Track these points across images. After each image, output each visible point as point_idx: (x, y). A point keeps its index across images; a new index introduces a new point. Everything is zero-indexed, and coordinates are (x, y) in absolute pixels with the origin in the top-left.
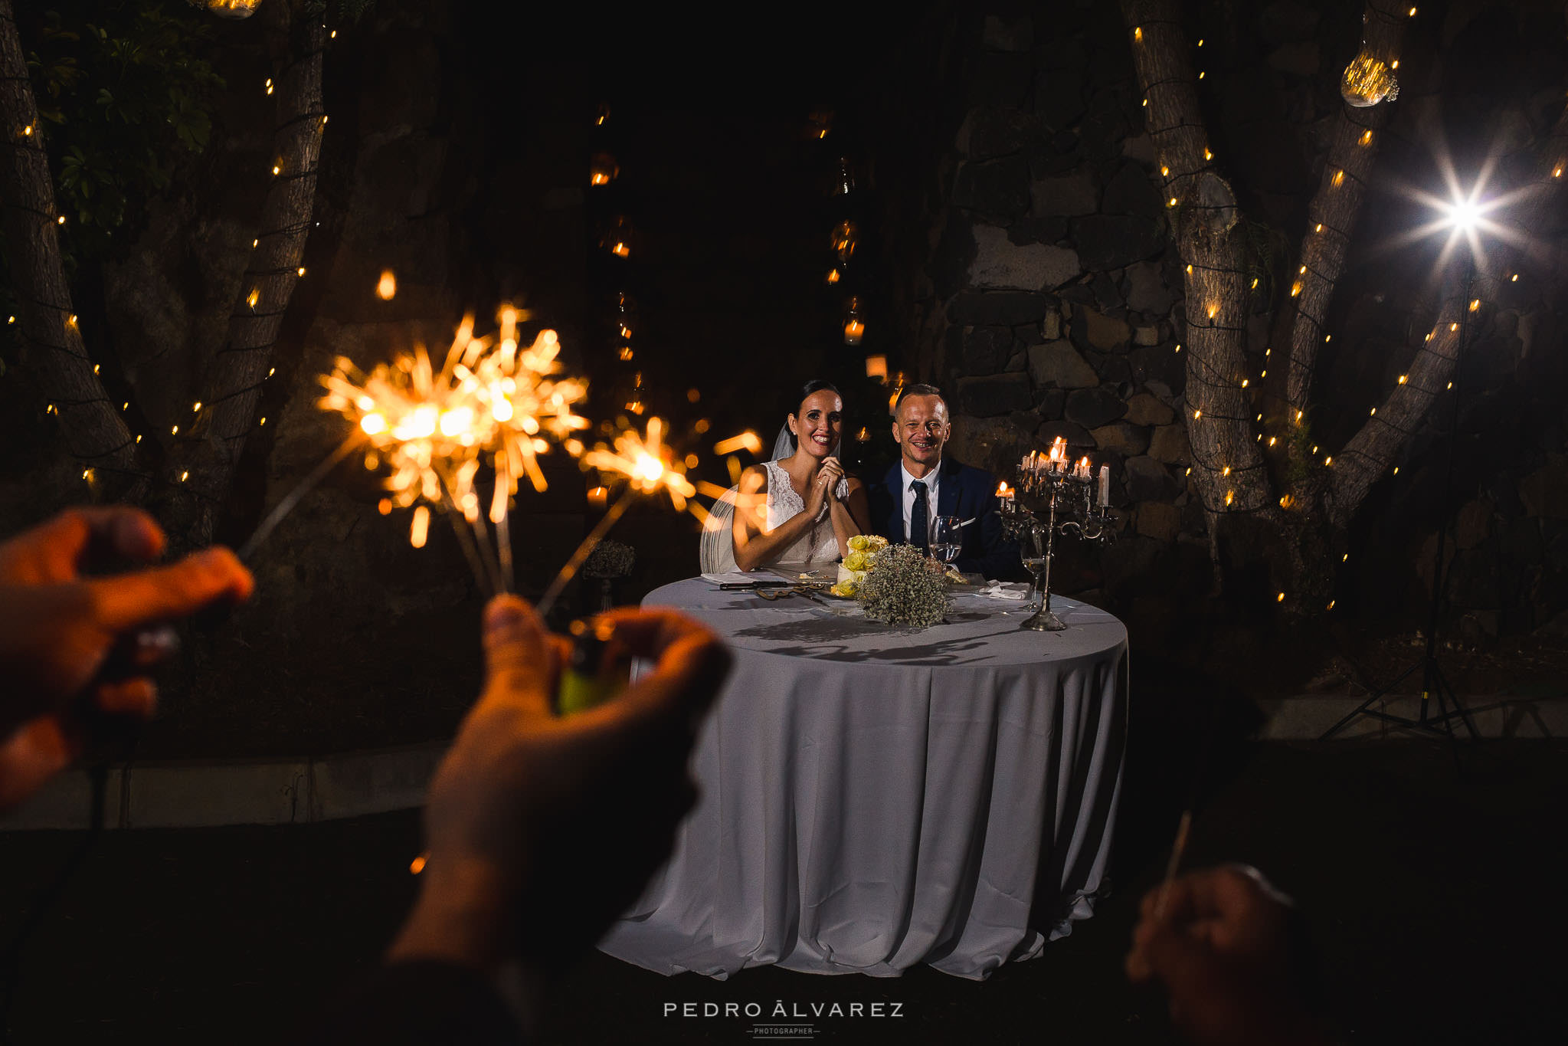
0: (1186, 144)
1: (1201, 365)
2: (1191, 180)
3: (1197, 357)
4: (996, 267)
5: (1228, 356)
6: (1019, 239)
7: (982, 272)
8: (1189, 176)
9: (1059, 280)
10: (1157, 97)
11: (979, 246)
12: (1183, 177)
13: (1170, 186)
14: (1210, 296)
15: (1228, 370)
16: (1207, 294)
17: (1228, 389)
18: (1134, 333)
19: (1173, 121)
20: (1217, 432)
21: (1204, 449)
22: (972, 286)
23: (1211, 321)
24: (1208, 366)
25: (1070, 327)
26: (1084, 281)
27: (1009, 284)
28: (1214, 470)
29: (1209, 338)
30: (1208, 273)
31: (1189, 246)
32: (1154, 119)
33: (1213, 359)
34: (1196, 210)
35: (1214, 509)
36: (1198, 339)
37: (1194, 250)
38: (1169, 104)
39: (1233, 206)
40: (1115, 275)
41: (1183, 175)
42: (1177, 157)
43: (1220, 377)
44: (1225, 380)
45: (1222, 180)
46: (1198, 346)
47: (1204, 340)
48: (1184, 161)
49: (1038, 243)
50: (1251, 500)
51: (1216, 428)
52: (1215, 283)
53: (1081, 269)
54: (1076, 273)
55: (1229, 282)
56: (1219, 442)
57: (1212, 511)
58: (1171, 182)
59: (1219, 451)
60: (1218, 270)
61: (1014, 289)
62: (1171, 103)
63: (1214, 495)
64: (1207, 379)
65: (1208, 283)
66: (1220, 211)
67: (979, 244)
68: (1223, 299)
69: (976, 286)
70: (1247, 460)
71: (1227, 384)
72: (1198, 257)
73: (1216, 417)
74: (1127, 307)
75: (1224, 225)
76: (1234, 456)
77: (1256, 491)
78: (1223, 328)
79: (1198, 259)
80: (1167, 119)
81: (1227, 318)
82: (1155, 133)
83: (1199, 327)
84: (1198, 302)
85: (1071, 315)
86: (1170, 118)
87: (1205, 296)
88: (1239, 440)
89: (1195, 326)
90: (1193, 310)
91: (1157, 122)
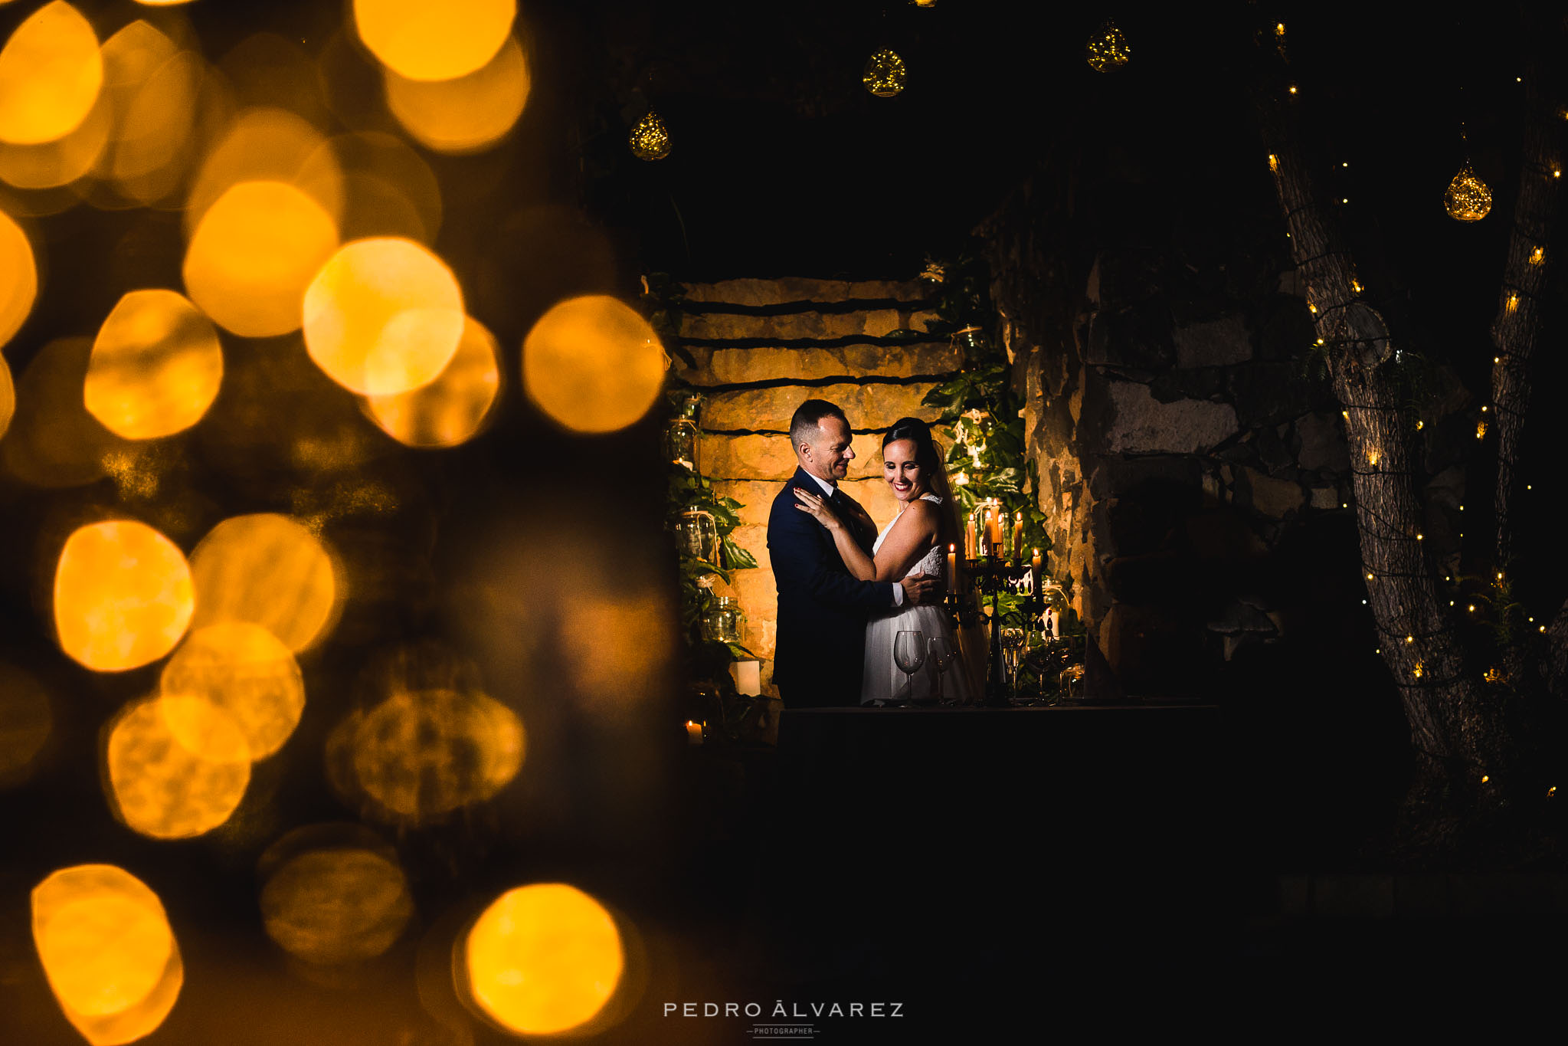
0: (1334, 273)
1: (1371, 517)
2: (1341, 313)
3: (1366, 509)
4: (1139, 429)
5: (1399, 504)
6: (1163, 396)
7: (1124, 436)
8: (1339, 309)
9: (1216, 439)
10: (1299, 225)
11: (1119, 407)
12: (1333, 310)
13: (1321, 322)
14: (1371, 438)
15: (1401, 521)
16: (1368, 436)
17: (1404, 542)
18: (1309, 496)
19: (1318, 250)
20: (1396, 593)
21: (1385, 613)
22: (1113, 452)
23: (1375, 467)
24: (1377, 517)
25: (1232, 493)
26: (1245, 439)
27: (1157, 447)
28: (1399, 637)
29: (1376, 486)
30: (1366, 413)
31: (1343, 386)
32: (1298, 249)
33: (1383, 509)
34: (1346, 345)
35: (1405, 683)
36: (1364, 488)
37: (1348, 389)
38: (1312, 230)
39: (1387, 338)
40: (1282, 430)
41: (1332, 308)
42: (1326, 288)
43: (1393, 528)
44: (1399, 533)
45: (1372, 310)
46: (1365, 496)
47: (1370, 488)
48: (1333, 293)
49: (1186, 398)
50: (1446, 669)
51: (1395, 588)
52: (1375, 423)
53: (1240, 426)
54: (1235, 429)
55: (1390, 420)
56: (1401, 604)
57: (1403, 686)
58: (1322, 317)
59: (1402, 614)
60: (1376, 408)
61: (1162, 453)
62: (1315, 230)
63: (1403, 666)
64: (1378, 532)
65: (1368, 424)
66: (1373, 344)
67: (1117, 403)
68: (1386, 441)
69: (1118, 452)
70: (1435, 622)
71: (1402, 537)
72: (1353, 396)
73: (1394, 575)
74: (1299, 466)
75: (1379, 358)
76: (1420, 619)
77: (1451, 658)
78: (1389, 473)
79: (1354, 399)
80: (1312, 248)
81: (1392, 461)
82: (1301, 264)
83: (1363, 474)
84: (1360, 447)
85: (1232, 479)
86: (1314, 246)
87: (1365, 438)
88: (1424, 600)
89: (1360, 474)
90: (1355, 456)
91: (1302, 251)
